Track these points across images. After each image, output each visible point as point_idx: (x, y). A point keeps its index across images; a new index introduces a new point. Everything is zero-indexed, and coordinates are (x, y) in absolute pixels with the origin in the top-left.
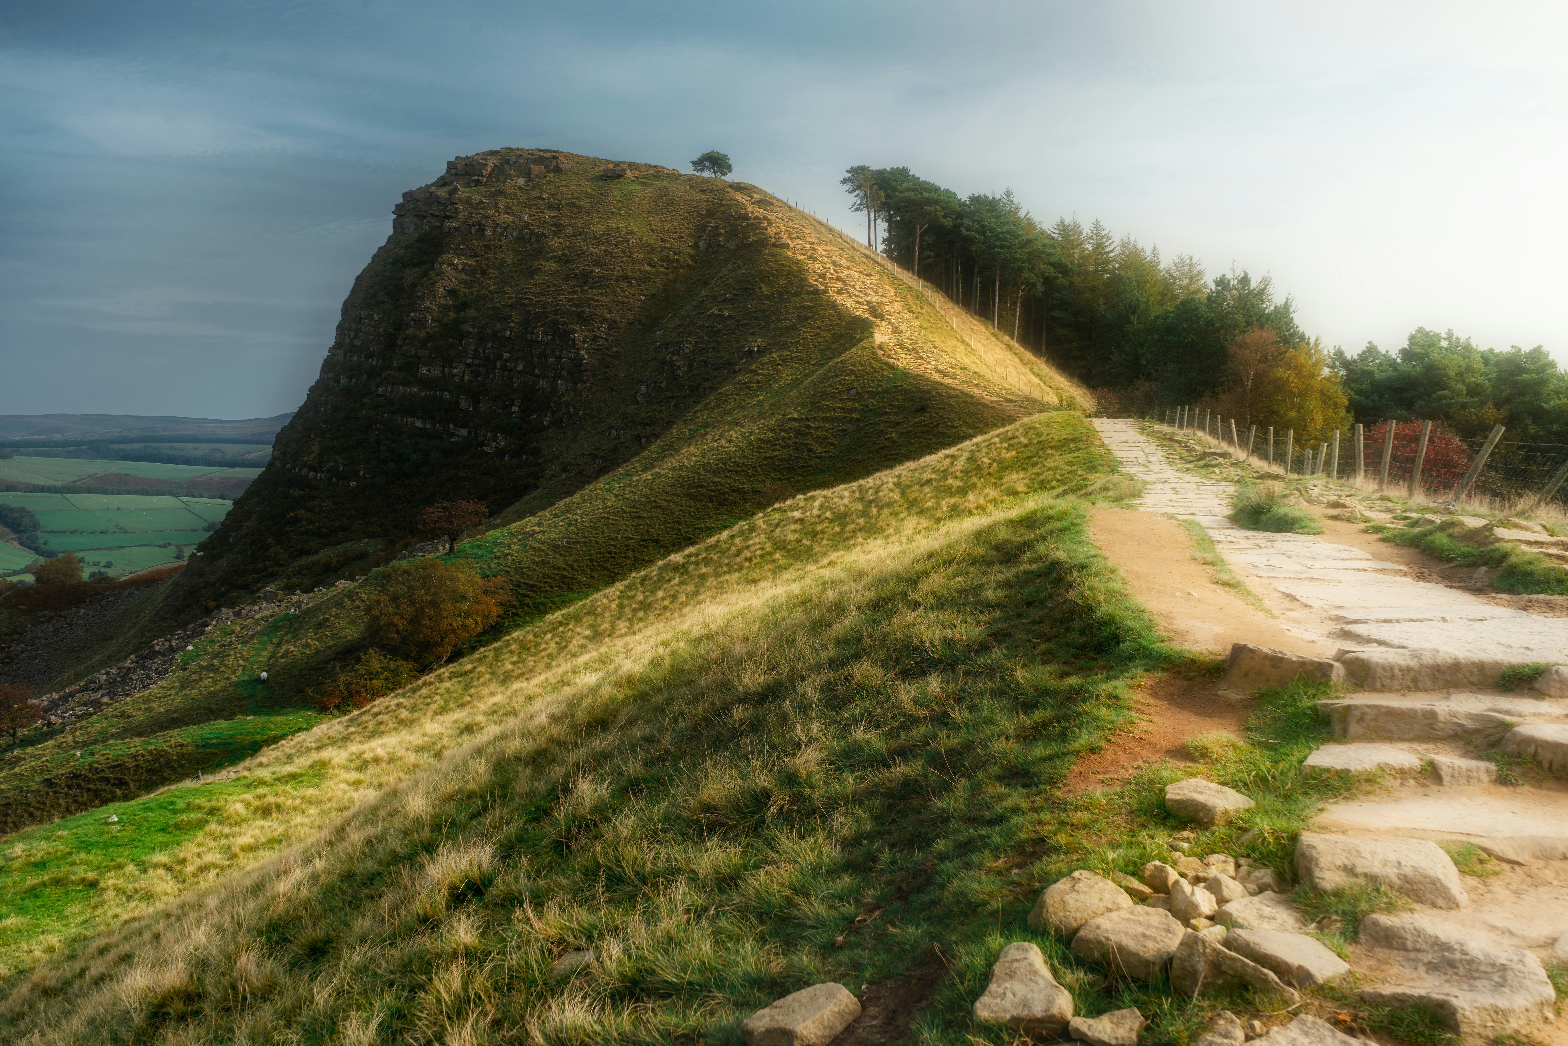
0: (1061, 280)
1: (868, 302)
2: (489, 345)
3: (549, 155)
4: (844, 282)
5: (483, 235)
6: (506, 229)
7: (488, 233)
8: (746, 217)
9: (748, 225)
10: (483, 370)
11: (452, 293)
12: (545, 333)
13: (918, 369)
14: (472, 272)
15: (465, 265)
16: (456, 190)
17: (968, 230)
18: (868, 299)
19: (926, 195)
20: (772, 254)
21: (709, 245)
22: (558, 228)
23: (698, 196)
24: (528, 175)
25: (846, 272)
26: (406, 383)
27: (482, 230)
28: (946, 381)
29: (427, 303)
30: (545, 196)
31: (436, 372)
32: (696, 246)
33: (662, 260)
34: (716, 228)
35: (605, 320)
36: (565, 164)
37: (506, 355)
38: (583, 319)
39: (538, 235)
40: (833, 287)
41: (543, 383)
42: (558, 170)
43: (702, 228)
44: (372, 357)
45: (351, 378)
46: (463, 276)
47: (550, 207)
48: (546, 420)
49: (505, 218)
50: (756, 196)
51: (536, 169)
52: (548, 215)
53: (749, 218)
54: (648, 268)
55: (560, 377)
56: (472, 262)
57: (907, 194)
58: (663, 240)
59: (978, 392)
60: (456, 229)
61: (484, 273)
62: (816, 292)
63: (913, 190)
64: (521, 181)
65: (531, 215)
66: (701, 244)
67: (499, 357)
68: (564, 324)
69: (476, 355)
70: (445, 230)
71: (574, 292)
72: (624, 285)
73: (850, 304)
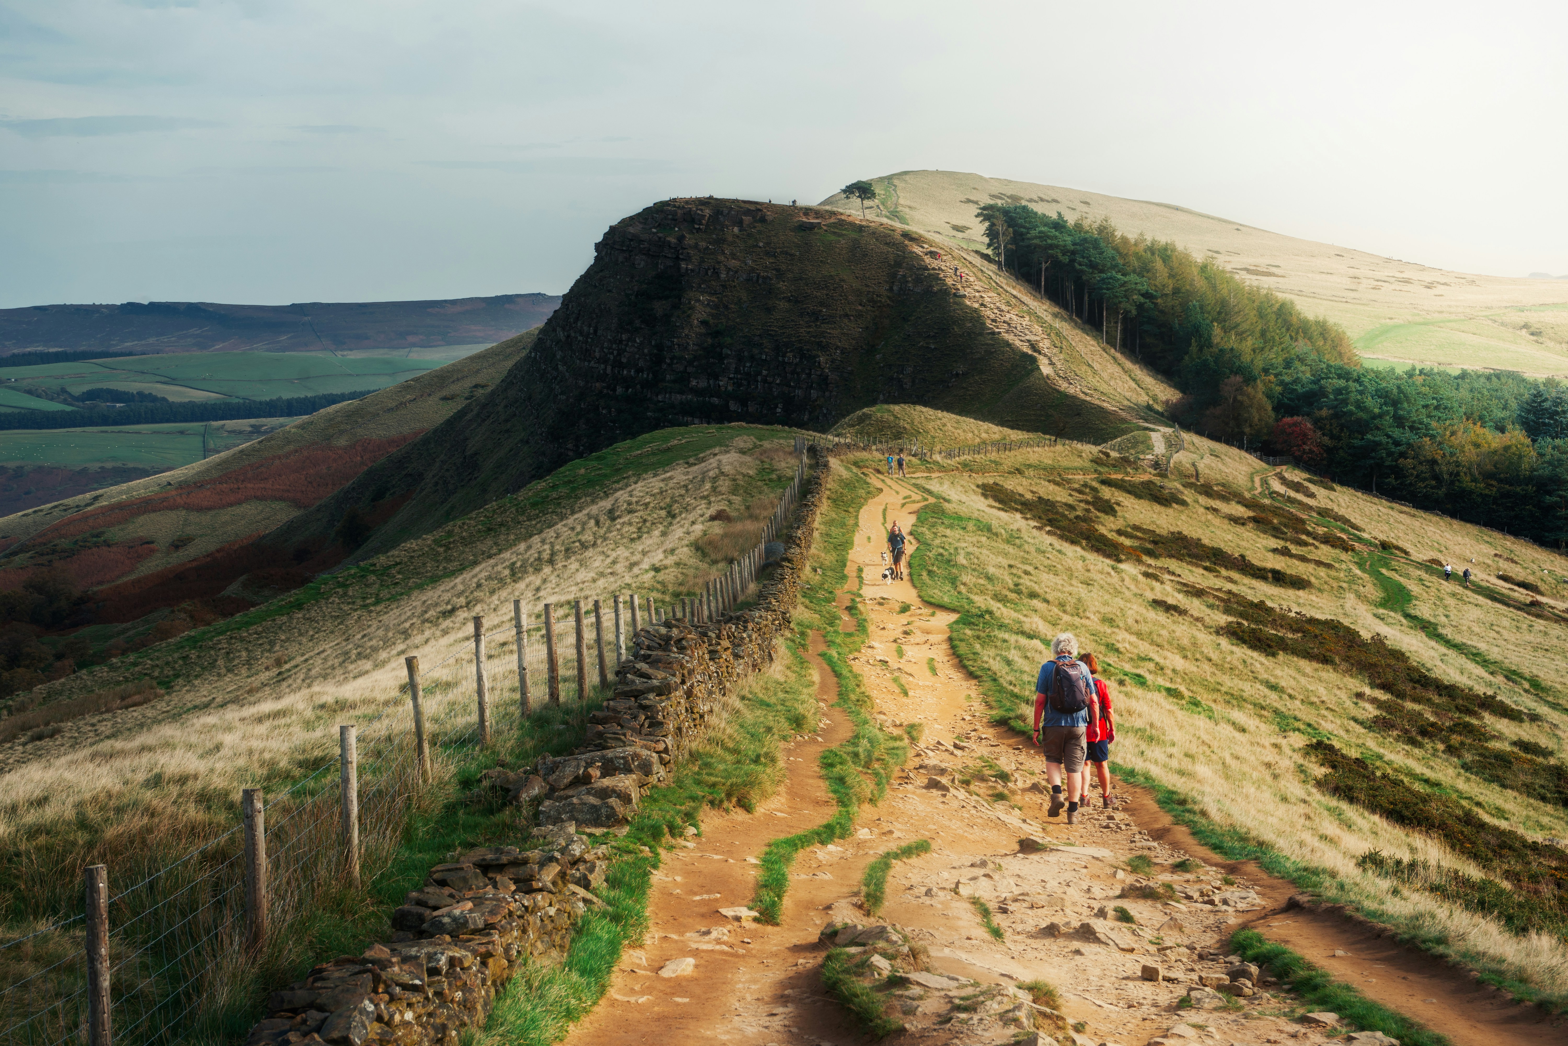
0: (1148, 304)
1: (1029, 341)
2: (748, 364)
3: (752, 208)
4: (1009, 324)
5: (719, 277)
6: (736, 272)
7: (723, 276)
8: (926, 268)
9: (930, 275)
10: (745, 383)
11: (704, 323)
12: (795, 356)
13: (1071, 390)
14: (716, 307)
15: (709, 301)
16: (683, 237)
17: (1080, 265)
18: (1027, 337)
19: (1049, 241)
20: (955, 303)
21: (901, 289)
22: (780, 274)
23: (885, 249)
24: (740, 223)
25: (1008, 316)
26: (681, 392)
27: (716, 273)
28: (1088, 399)
29: (687, 332)
30: (761, 244)
31: (703, 384)
32: (891, 289)
33: (869, 301)
34: (904, 276)
35: (837, 348)
36: (770, 216)
37: (765, 372)
38: (823, 347)
39: (763, 277)
40: (1002, 329)
41: (799, 392)
42: (763, 220)
43: (894, 276)
44: (642, 372)
45: (627, 389)
46: (708, 310)
47: (767, 254)
48: (806, 417)
49: (733, 263)
50: (926, 246)
51: (747, 219)
52: (768, 261)
53: (928, 269)
54: (860, 308)
55: (811, 387)
56: (714, 299)
57: (1035, 241)
58: (867, 286)
59: (1105, 405)
60: (692, 270)
61: (726, 307)
62: (993, 333)
63: (1040, 237)
64: (736, 230)
65: (754, 261)
66: (895, 288)
67: (760, 373)
68: (808, 350)
69: (737, 371)
70: (683, 271)
71: (810, 326)
72: (846, 321)
73: (1018, 343)
